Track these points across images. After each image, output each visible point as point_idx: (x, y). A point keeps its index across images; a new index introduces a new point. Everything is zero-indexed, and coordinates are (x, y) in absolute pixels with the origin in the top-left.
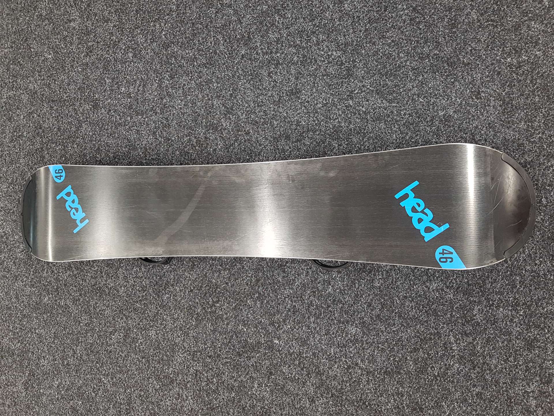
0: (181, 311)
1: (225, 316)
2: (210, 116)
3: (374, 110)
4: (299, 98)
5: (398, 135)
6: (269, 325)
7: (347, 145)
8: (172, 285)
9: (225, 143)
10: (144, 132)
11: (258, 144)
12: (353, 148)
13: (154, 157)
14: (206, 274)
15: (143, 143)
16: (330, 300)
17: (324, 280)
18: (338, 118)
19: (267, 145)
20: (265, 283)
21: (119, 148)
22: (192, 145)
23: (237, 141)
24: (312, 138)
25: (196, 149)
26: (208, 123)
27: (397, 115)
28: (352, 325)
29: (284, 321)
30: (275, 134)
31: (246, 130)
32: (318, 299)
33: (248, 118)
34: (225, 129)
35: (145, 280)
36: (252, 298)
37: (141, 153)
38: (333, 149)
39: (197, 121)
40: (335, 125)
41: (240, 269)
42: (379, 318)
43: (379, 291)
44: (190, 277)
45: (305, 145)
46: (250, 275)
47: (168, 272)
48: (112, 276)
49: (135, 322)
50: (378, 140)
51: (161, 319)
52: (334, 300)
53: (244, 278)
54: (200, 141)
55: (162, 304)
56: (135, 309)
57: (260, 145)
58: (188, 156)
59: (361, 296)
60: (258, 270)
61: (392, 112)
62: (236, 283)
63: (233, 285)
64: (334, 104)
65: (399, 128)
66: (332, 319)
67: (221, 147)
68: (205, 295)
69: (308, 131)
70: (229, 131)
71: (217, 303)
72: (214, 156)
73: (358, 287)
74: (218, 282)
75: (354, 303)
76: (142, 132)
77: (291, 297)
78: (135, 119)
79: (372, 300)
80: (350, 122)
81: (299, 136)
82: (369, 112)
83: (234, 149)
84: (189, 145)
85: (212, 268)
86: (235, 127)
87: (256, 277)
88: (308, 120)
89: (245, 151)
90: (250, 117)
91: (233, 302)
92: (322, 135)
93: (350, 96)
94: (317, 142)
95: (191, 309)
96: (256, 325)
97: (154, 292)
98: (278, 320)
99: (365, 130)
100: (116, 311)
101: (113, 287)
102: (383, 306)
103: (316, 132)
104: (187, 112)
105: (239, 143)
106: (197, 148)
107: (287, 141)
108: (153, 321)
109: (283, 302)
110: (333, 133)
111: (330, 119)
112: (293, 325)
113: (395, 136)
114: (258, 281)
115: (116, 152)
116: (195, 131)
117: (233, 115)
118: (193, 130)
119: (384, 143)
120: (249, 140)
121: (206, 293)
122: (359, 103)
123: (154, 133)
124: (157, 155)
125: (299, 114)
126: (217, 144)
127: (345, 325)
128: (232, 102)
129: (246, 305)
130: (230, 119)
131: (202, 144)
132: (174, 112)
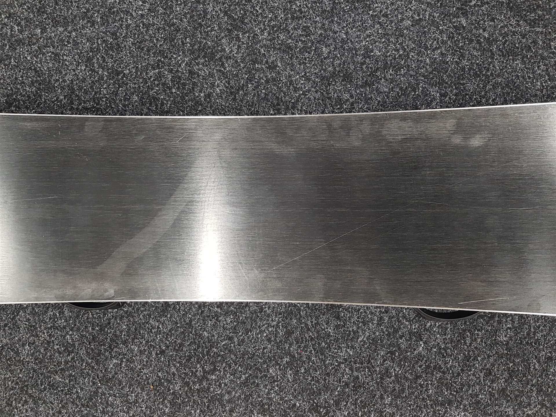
0: (143, 389)
1: (227, 397)
2: (201, 33)
3: (503, 38)
4: (369, 7)
5: (546, 82)
6: (310, 411)
7: (456, 95)
8: (125, 343)
9: (229, 84)
10: (68, 58)
11: (291, 87)
12: (466, 101)
13: (88, 105)
14: (191, 321)
15: (66, 78)
16: (420, 367)
17: (411, 333)
18: (440, 47)
19: (309, 91)
20: (302, 338)
21: (19, 86)
22: (164, 84)
23: (251, 81)
24: (392, 81)
25: (172, 93)
26: (195, 45)
27: (543, 48)
28: (457, 407)
29: (337, 403)
30: (325, 70)
31: (270, 61)
32: (399, 365)
33: (274, 39)
34: (228, 58)
35: (71, 333)
36: (278, 364)
37: (62, 97)
38: (431, 101)
39: (173, 40)
40: (436, 59)
41: (256, 312)
42: (503, 394)
43: (506, 350)
44: (158, 327)
45: (380, 93)
46: (275, 323)
47: (116, 319)
48: (6, 325)
49: (53, 409)
50: (511, 89)
51: (103, 404)
52: (428, 367)
53: (263, 328)
54: (180, 78)
55: (104, 376)
56: (52, 386)
57: (296, 90)
58: (157, 105)
59: (476, 359)
60: (288, 314)
61: (535, 42)
62: (248, 338)
63: (243, 341)
64: (433, 21)
65: (547, 70)
66: (423, 399)
67: (220, 90)
68: (188, 360)
69: (386, 67)
70: (236, 61)
71: (212, 374)
72: (207, 106)
73: (471, 344)
74: (214, 336)
75: (462, 370)
76: (65, 57)
77: (350, 362)
78: (50, 33)
79: (493, 365)
80: (462, 56)
81: (370, 75)
82: (496, 40)
83: (245, 95)
84: (158, 85)
85: (202, 312)
86: (248, 55)
87: (286, 327)
88: (386, 48)
89: (268, 100)
90: (278, 37)
91: (241, 372)
92: (411, 76)
93: (462, 9)
94: (401, 89)
95: (161, 384)
96: (285, 411)
97: (88, 354)
98: (326, 402)
99: (488, 70)
100: (13, 389)
101: (7, 345)
102: (512, 373)
103: (400, 71)
104: (154, 24)
105: (255, 84)
106: (174, 91)
107: (345, 85)
108: (88, 406)
109: (336, 370)
110: (431, 73)
111: (426, 48)
112: (353, 410)
113: (539, 84)
114: (289, 333)
115: (12, 95)
116: (170, 59)
117: (245, 33)
118: (167, 57)
119: (522, 96)
120: (274, 80)
121: (190, 357)
122: (478, 23)
123: (89, 60)
124: (94, 101)
125: (369, 36)
126: (213, 85)
127: (446, 408)
128: (243, 9)
129: (266, 376)
130: (238, 39)
131: (184, 84)
132: (129, 22)
